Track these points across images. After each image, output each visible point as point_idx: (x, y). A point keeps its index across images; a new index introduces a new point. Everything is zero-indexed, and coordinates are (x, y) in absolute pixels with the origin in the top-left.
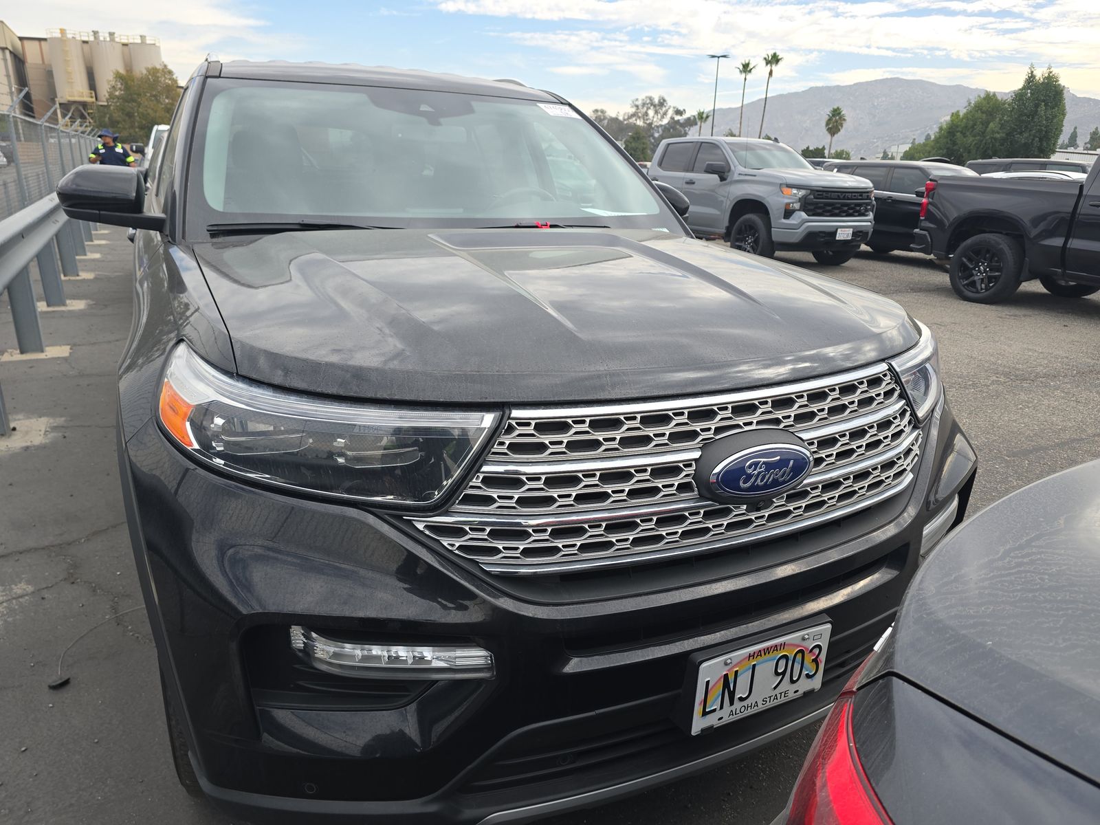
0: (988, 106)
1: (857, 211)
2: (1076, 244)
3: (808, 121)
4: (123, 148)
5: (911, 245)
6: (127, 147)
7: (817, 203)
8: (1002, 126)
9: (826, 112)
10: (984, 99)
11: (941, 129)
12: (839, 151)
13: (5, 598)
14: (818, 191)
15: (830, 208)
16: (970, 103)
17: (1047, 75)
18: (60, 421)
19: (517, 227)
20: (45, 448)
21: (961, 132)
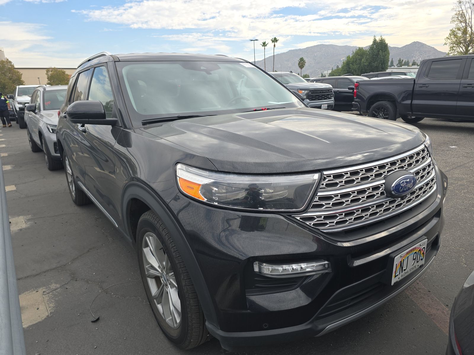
0: (360, 52)
1: (328, 97)
2: (415, 102)
3: (290, 64)
4: (4, 97)
5: (352, 109)
6: (6, 97)
7: (312, 96)
8: (367, 60)
9: (297, 60)
10: (359, 50)
11: (344, 63)
12: (305, 75)
13: (49, 291)
14: (312, 91)
15: (318, 97)
16: (353, 52)
17: (380, 39)
18: (29, 217)
19: (256, 110)
20: (29, 228)
21: (352, 64)
